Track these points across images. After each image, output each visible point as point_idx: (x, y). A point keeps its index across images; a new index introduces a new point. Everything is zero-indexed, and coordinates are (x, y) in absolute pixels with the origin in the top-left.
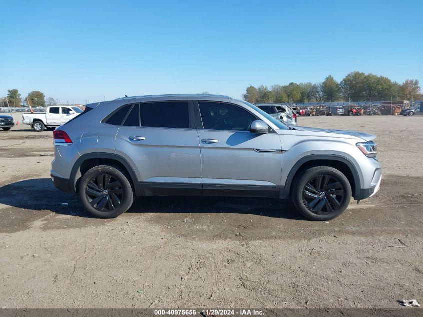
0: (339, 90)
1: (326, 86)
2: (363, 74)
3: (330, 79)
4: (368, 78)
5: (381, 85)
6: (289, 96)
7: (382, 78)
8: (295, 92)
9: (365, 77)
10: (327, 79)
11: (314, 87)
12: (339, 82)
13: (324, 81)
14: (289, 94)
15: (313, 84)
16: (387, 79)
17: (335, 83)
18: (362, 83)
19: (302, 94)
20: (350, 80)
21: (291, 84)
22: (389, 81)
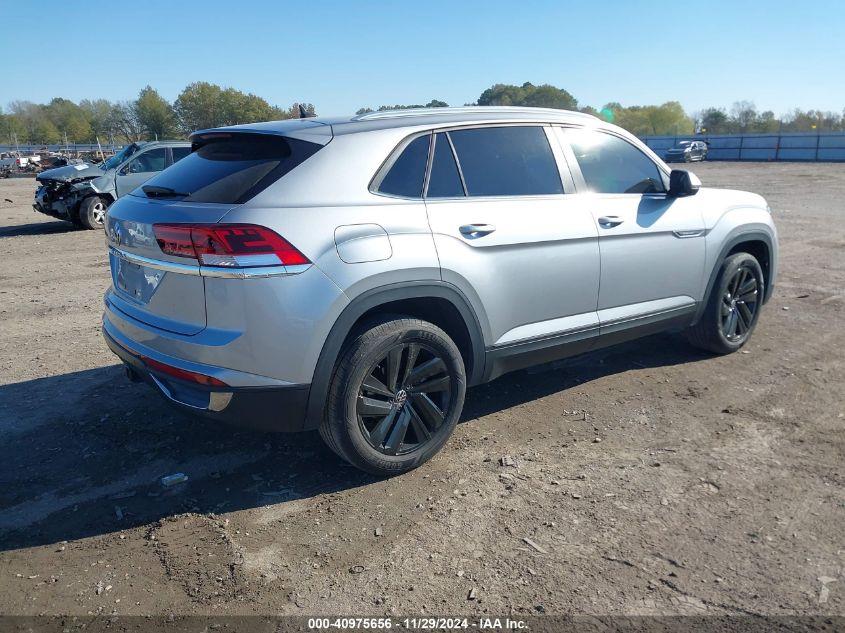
0: (174, 119)
1: (144, 108)
2: (216, 88)
3: (148, 95)
4: (227, 95)
5: (253, 110)
6: (59, 128)
7: (252, 98)
8: (74, 120)
9: (222, 95)
10: (144, 93)
11: (116, 111)
12: (172, 103)
13: (137, 98)
14: (60, 123)
15: (113, 102)
16: (261, 100)
17: (162, 103)
18: (219, 106)
19: (92, 124)
20: (192, 99)
21: (58, 101)
22: (266, 105)
